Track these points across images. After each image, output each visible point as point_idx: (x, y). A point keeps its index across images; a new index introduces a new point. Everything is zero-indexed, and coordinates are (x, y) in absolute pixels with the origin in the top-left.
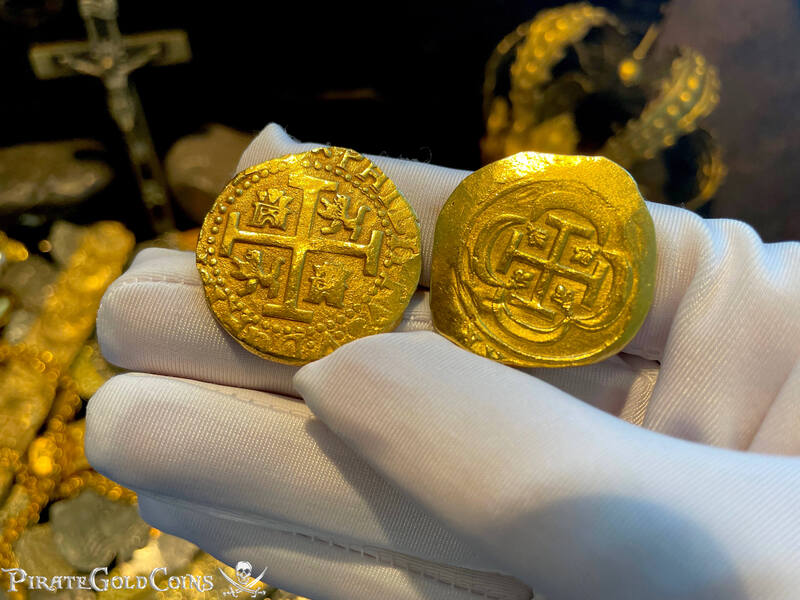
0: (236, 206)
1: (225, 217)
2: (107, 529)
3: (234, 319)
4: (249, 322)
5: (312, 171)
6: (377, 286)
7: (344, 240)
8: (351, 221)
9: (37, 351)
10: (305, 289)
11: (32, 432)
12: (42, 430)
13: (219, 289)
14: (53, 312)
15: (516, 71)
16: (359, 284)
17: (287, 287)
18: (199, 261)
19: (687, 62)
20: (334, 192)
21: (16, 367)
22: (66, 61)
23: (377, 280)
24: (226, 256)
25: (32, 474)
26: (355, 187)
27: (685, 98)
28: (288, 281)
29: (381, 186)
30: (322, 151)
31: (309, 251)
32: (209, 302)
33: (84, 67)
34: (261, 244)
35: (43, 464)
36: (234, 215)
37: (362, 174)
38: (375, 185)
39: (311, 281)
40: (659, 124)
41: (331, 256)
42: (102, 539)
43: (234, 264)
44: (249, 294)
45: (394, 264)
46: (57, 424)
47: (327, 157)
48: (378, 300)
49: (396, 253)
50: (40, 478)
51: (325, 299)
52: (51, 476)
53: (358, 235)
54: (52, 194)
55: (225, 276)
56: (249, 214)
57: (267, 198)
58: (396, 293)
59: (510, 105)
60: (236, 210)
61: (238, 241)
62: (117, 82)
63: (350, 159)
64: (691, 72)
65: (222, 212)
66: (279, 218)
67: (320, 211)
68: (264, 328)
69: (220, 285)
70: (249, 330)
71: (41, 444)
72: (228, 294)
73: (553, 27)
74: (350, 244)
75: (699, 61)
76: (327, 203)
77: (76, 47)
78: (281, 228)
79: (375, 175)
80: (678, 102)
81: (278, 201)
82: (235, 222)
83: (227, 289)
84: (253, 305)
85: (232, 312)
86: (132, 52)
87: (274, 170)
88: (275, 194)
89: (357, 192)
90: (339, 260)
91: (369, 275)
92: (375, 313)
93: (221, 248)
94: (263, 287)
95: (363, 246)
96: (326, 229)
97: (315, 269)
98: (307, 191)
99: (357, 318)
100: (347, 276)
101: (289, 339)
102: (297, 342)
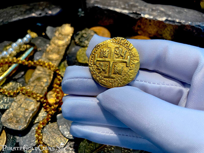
0: (96, 53)
1: (94, 56)
3: (98, 78)
4: (101, 79)
5: (113, 43)
6: (130, 69)
7: (121, 59)
8: (123, 54)
10: (113, 71)
16: (126, 69)
17: (109, 71)
18: (89, 66)
20: (118, 48)
24: (95, 65)
28: (109, 69)
29: (129, 45)
30: (115, 38)
31: (113, 62)
34: (102, 61)
36: (96, 55)
37: (125, 43)
38: (128, 45)
39: (114, 69)
41: (118, 63)
43: (97, 66)
44: (101, 73)
45: (133, 64)
47: (116, 40)
48: (130, 73)
49: (134, 61)
51: (118, 73)
53: (125, 58)
55: (95, 69)
56: (99, 55)
57: (103, 50)
58: (134, 70)
61: (97, 61)
63: (122, 39)
65: (93, 55)
66: (106, 55)
67: (115, 53)
68: (104, 80)
69: (94, 71)
70: (101, 81)
74: (123, 60)
76: (117, 51)
78: (107, 57)
79: (128, 43)
81: (106, 51)
82: (96, 57)
83: (96, 72)
84: (102, 75)
87: (104, 44)
88: (105, 49)
89: (124, 47)
90: (120, 64)
91: (128, 67)
92: (130, 76)
93: (94, 63)
94: (104, 71)
95: (126, 60)
96: (117, 57)
97: (115, 66)
98: (112, 48)
99: (125, 77)
100: (123, 67)
101: (110, 82)
102: (112, 83)
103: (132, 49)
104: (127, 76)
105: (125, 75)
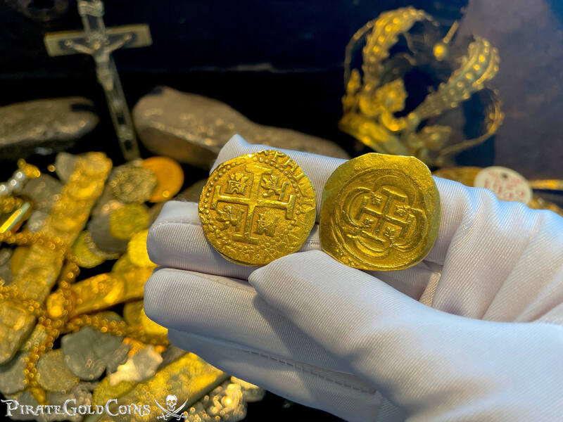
0: (218, 182)
1: (213, 189)
2: (99, 353)
3: (218, 243)
4: (226, 244)
5: (258, 163)
6: (292, 225)
7: (275, 200)
8: (278, 190)
9: (50, 237)
10: (254, 227)
11: (47, 290)
12: (55, 288)
13: (210, 227)
14: (60, 211)
15: (366, 51)
16: (283, 224)
17: (246, 226)
18: (200, 212)
19: (478, 44)
20: (270, 174)
21: (35, 247)
22: (69, 44)
23: (293, 222)
24: (214, 209)
25: (48, 317)
26: (281, 171)
27: (477, 68)
28: (246, 222)
29: (294, 171)
31: (256, 206)
32: (205, 233)
33: (81, 49)
34: (231, 203)
35: (56, 311)
36: (217, 187)
37: (285, 164)
38: (292, 170)
39: (257, 222)
40: (460, 85)
41: (268, 209)
42: (97, 358)
43: (218, 213)
44: (226, 229)
45: (301, 213)
46: (64, 284)
47: (266, 156)
48: (294, 233)
49: (302, 208)
50: (53, 320)
51: (265, 231)
52: (62, 318)
53: (282, 198)
54: (58, 133)
55: (213, 219)
56: (225, 187)
57: (235, 178)
58: (303, 229)
59: (362, 74)
60: (218, 185)
61: (220, 201)
62: (103, 59)
63: (278, 156)
64: (481, 51)
65: (211, 186)
66: (241, 189)
67: (263, 184)
68: (234, 247)
69: (211, 224)
70: (226, 248)
71: (54, 297)
72: (215, 229)
73: (390, 22)
74: (277, 202)
75: (486, 44)
76: (266, 180)
77: (76, 35)
78: (242, 194)
79: (292, 165)
80: (472, 71)
81: (240, 179)
82: (218, 191)
83: (214, 227)
84: (228, 235)
85: (217, 238)
86: (113, 39)
87: (239, 163)
88: (239, 176)
89: (282, 174)
90: (272, 211)
91: (288, 219)
92: (291, 240)
93: (211, 205)
94: (233, 225)
95: (285, 203)
96: (266, 194)
97: (260, 216)
98: (255, 174)
99: (282, 242)
100: (277, 219)
101: (246, 253)
102: (251, 254)
103: (300, 179)
104: (285, 241)
105: (282, 237)
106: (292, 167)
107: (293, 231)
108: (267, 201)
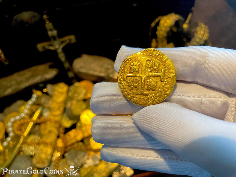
0: (126, 68)
1: (123, 71)
3: (129, 96)
4: (133, 97)
5: (144, 56)
6: (165, 84)
7: (154, 73)
8: (156, 67)
10: (146, 87)
15: (158, 33)
16: (160, 84)
17: (141, 87)
18: (119, 83)
20: (150, 60)
23: (165, 82)
24: (125, 81)
26: (156, 58)
28: (141, 85)
29: (163, 57)
30: (146, 50)
31: (145, 77)
34: (133, 77)
36: (126, 70)
37: (157, 54)
38: (161, 57)
39: (147, 85)
41: (152, 78)
43: (127, 83)
44: (132, 90)
45: (168, 77)
48: (165, 88)
49: (169, 75)
51: (151, 89)
53: (158, 71)
55: (125, 86)
56: (129, 69)
57: (133, 65)
58: (170, 85)
59: (157, 41)
61: (128, 77)
63: (153, 51)
66: (137, 69)
67: (147, 66)
68: (137, 98)
69: (125, 88)
70: (133, 99)
74: (156, 74)
76: (149, 63)
78: (138, 72)
81: (136, 65)
82: (126, 72)
83: (126, 89)
84: (133, 92)
87: (134, 57)
88: (135, 63)
90: (154, 78)
91: (162, 81)
92: (165, 91)
93: (124, 79)
94: (136, 88)
95: (160, 74)
96: (149, 71)
97: (148, 82)
98: (143, 61)
99: (160, 93)
100: (156, 82)
101: (143, 100)
102: (146, 101)
103: (166, 61)
104: (162, 92)
105: (160, 91)
106: (161, 55)
107: (165, 87)
108: (150, 74)
